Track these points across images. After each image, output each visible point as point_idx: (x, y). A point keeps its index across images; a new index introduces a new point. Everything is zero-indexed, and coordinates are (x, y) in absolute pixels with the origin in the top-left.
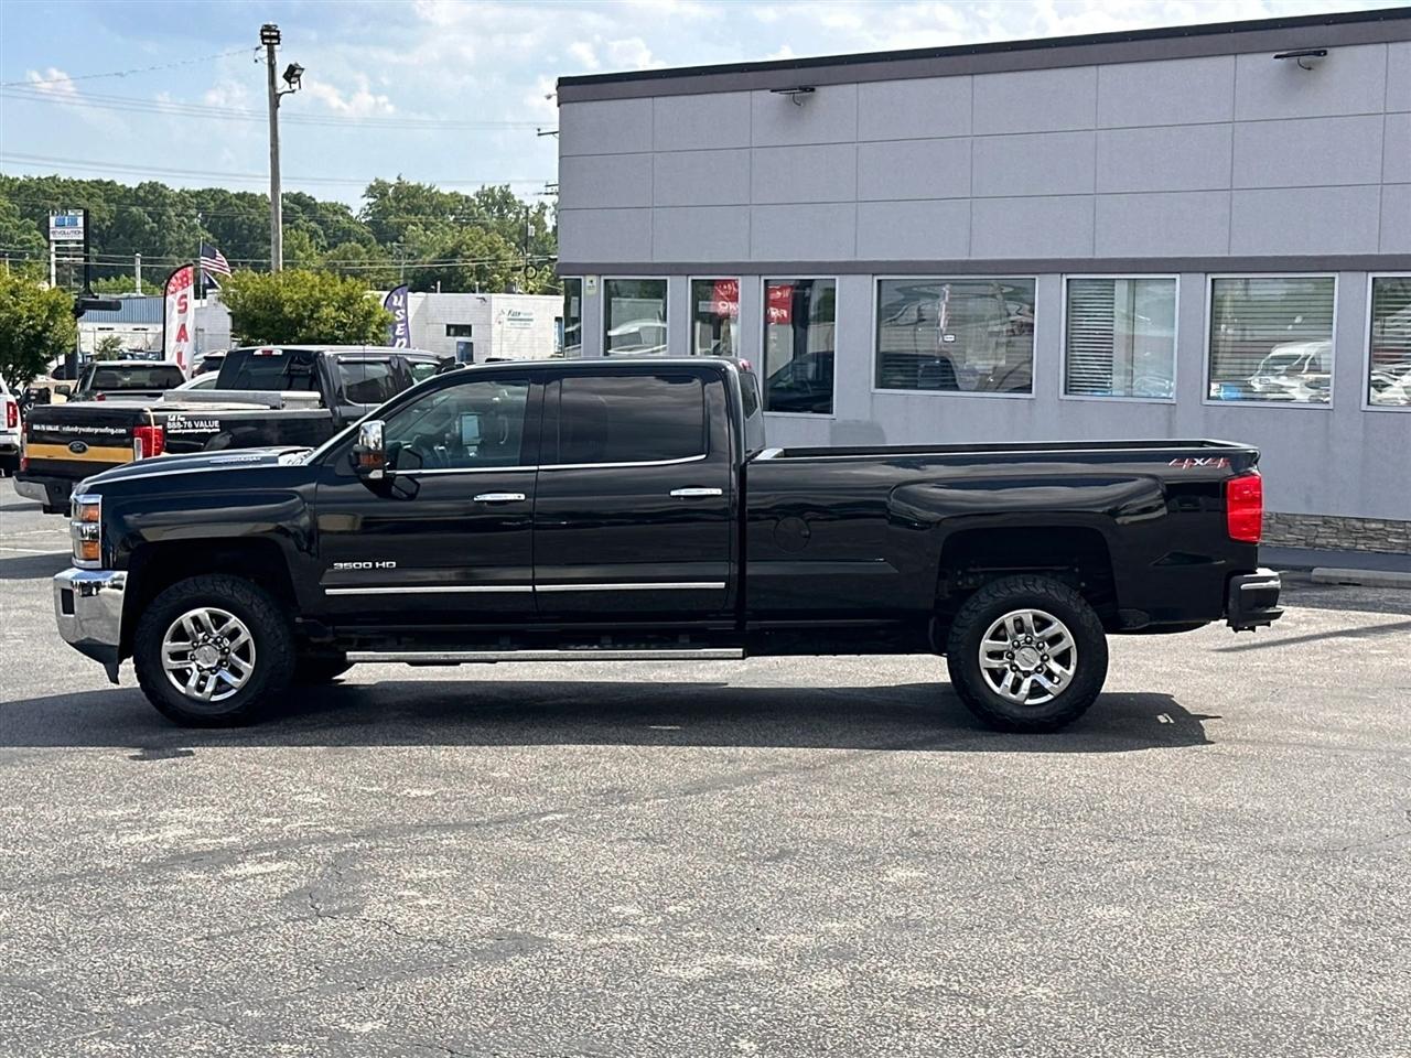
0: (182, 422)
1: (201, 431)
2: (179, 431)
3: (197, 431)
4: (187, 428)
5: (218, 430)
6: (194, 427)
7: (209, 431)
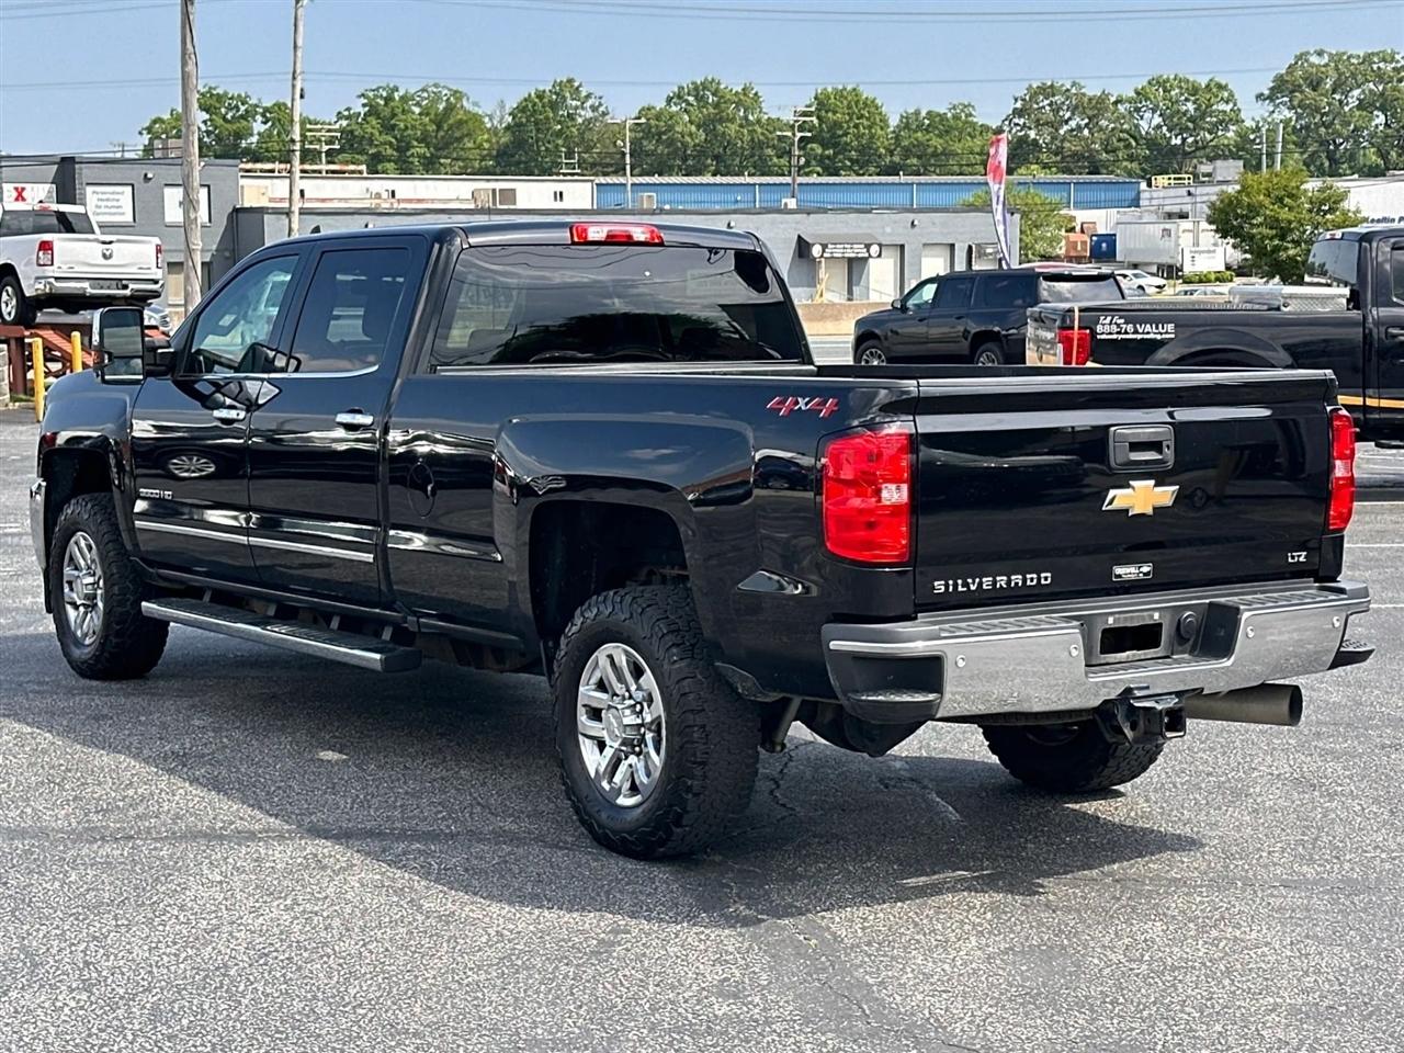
0: (1118, 325)
1: (1146, 336)
2: (1115, 337)
3: (1139, 337)
4: (1126, 333)
5: (1173, 336)
6: (1136, 332)
7: (1159, 337)
